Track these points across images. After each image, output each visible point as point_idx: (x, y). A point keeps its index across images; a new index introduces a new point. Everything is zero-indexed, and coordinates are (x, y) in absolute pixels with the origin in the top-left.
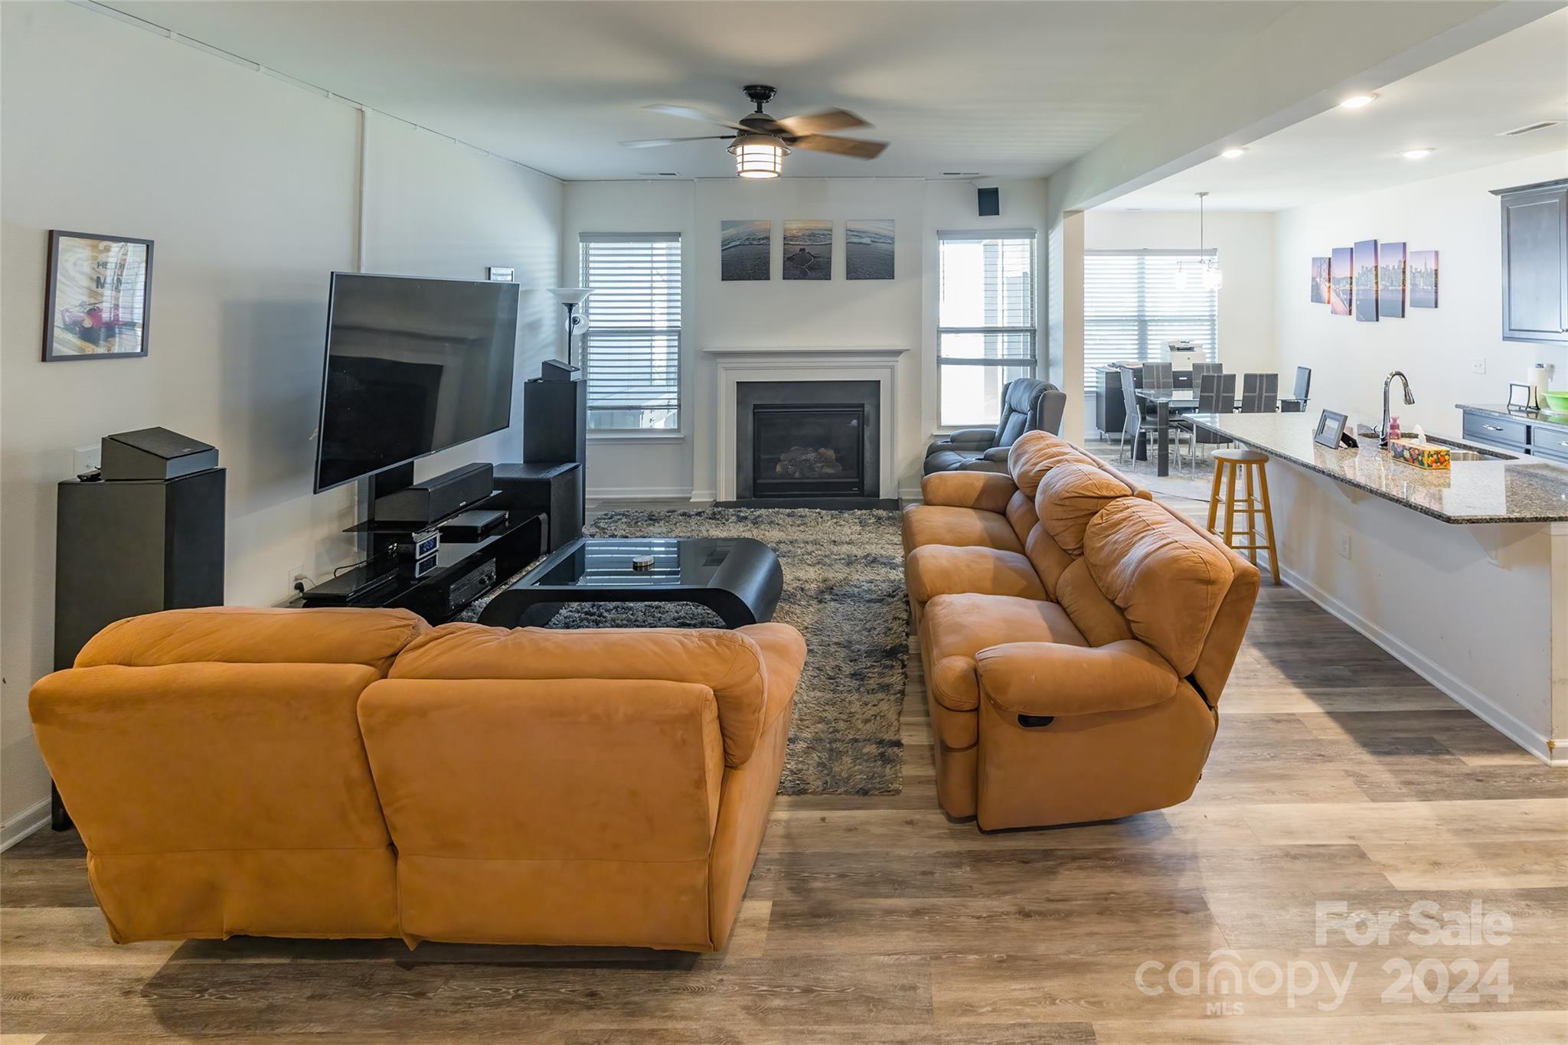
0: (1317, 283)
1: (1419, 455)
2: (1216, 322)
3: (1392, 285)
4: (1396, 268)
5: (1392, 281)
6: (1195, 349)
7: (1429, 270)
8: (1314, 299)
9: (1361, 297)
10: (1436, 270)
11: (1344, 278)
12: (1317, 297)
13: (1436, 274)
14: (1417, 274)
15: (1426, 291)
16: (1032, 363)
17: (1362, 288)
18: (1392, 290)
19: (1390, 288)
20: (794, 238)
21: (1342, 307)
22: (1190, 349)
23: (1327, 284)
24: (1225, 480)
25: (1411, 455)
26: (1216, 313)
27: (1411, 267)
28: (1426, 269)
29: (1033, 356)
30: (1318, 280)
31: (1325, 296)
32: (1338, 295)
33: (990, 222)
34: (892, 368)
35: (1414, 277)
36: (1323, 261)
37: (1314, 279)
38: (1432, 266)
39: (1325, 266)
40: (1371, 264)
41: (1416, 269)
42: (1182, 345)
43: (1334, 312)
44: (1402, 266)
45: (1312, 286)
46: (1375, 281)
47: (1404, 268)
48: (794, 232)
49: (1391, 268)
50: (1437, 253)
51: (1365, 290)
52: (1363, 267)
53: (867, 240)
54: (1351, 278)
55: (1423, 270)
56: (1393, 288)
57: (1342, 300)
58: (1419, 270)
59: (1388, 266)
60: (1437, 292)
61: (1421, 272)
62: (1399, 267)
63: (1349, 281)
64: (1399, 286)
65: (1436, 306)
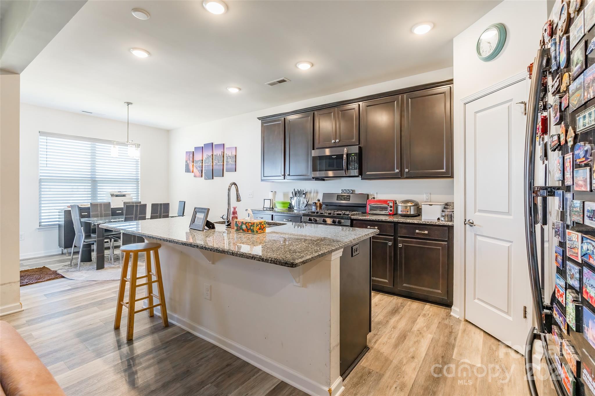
0: (188, 163)
2: (140, 182)
3: (219, 163)
5: (219, 160)
6: (127, 196)
7: (233, 155)
8: (187, 171)
9: (206, 169)
10: (236, 155)
11: (199, 161)
12: (188, 170)
13: (236, 157)
14: (228, 157)
15: (232, 164)
17: (207, 164)
18: (219, 165)
19: (218, 164)
21: (198, 174)
22: (124, 196)
23: (192, 164)
24: (130, 264)
26: (139, 178)
27: (226, 154)
28: (232, 155)
30: (188, 162)
31: (191, 169)
32: (197, 168)
35: (227, 159)
37: (186, 161)
38: (234, 153)
39: (191, 155)
40: (210, 154)
41: (228, 155)
42: (119, 194)
43: (195, 176)
44: (223, 154)
45: (186, 165)
46: (212, 161)
47: (224, 155)
49: (218, 155)
50: (236, 148)
52: (207, 155)
54: (202, 160)
56: (219, 164)
57: (198, 171)
58: (229, 156)
59: (217, 154)
60: (236, 165)
61: (230, 156)
62: (221, 154)
63: (201, 161)
64: (221, 163)
65: (236, 171)
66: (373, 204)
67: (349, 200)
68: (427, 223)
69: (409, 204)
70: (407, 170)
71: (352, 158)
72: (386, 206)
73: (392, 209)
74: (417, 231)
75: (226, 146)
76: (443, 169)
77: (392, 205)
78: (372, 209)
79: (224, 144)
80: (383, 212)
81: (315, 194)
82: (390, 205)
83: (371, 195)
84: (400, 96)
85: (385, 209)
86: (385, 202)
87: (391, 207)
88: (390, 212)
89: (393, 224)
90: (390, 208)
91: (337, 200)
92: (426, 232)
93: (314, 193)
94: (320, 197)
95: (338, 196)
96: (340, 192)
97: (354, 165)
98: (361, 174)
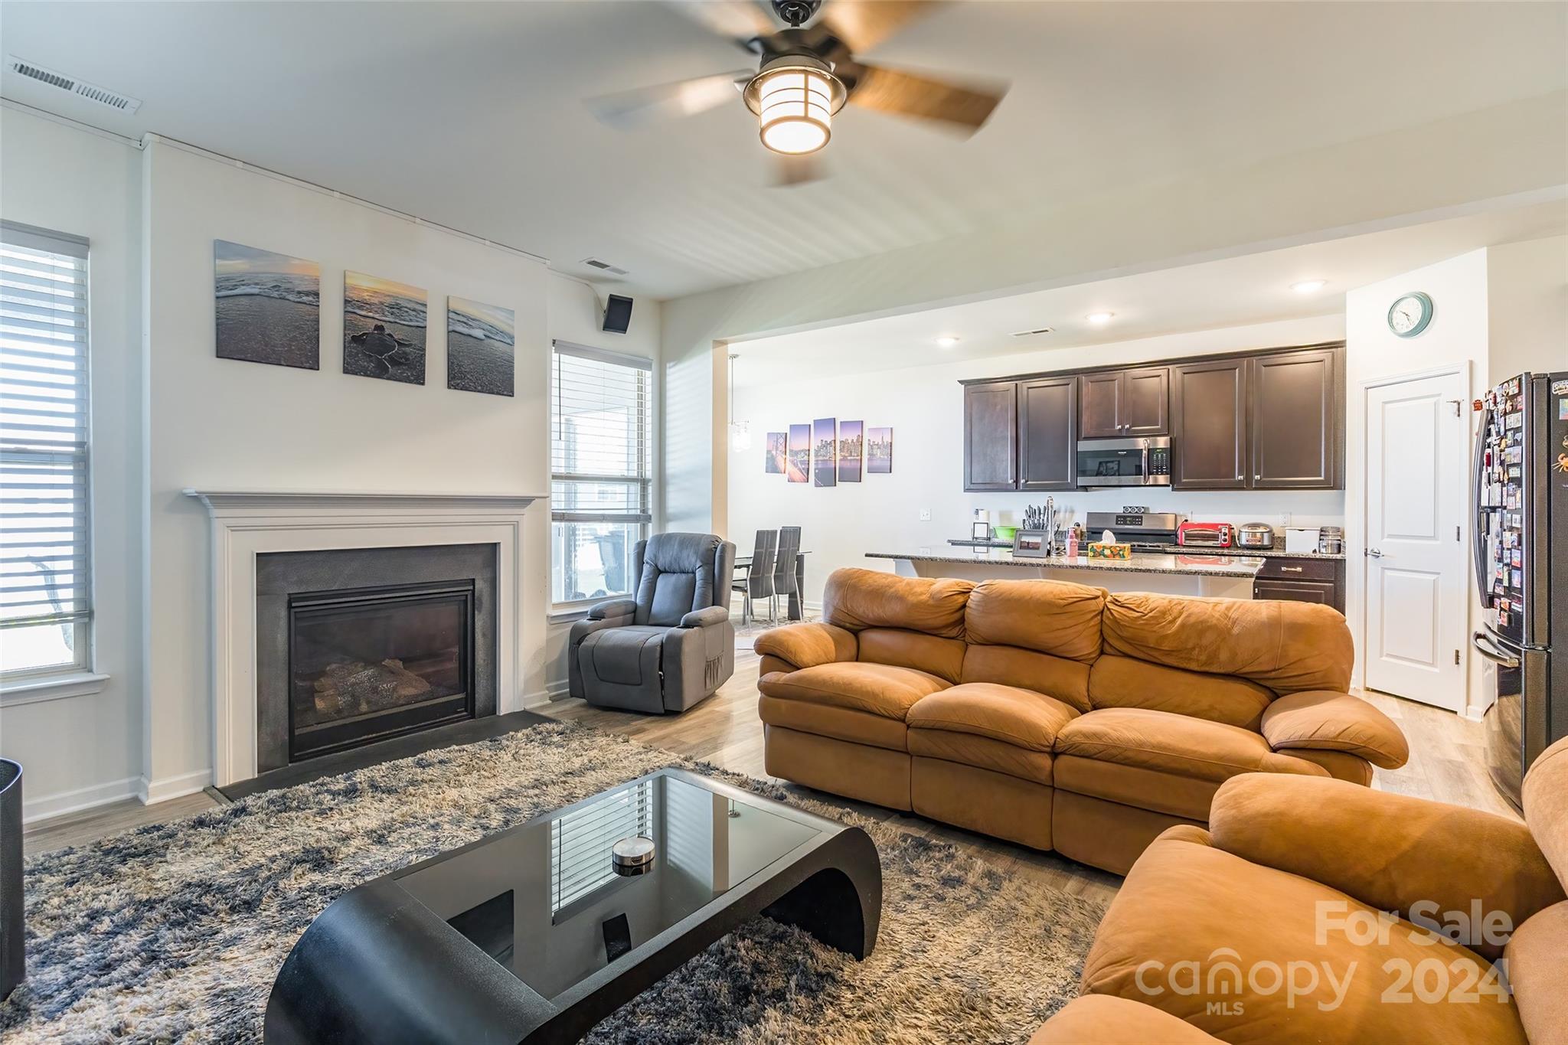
0: (772, 456)
1: (1120, 550)
3: (851, 455)
4: (855, 441)
5: (851, 452)
7: (885, 443)
8: (770, 470)
9: (820, 466)
10: (891, 443)
11: (802, 451)
12: (773, 468)
13: (890, 446)
14: (873, 446)
15: (883, 460)
16: (643, 518)
17: (821, 458)
18: (851, 460)
19: (849, 458)
20: (363, 304)
21: (798, 475)
23: (784, 456)
25: (1112, 552)
27: (868, 440)
28: (883, 442)
29: (644, 511)
30: (774, 452)
31: (782, 466)
32: (795, 465)
33: (613, 341)
34: (516, 526)
35: (872, 449)
36: (779, 436)
37: (769, 452)
38: (886, 440)
39: (782, 440)
40: (829, 438)
41: (874, 442)
43: (791, 480)
44: (860, 439)
45: (767, 458)
47: (861, 441)
48: (366, 296)
49: (850, 441)
50: (892, 429)
51: (825, 460)
52: (822, 440)
53: (478, 333)
54: (809, 450)
55: (880, 443)
56: (852, 458)
57: (800, 470)
58: (876, 443)
59: (846, 439)
60: (891, 460)
61: (877, 445)
62: (857, 440)
63: (807, 453)
64: (858, 456)
65: (891, 472)
66: (1189, 531)
67: (1141, 524)
68: (1301, 556)
69: (1262, 530)
70: (1257, 477)
71: (1157, 456)
72: (1217, 533)
73: (1227, 537)
74: (1284, 569)
75: (866, 426)
76: (1321, 476)
77: (1227, 531)
78: (1188, 537)
79: (862, 422)
80: (1210, 543)
81: (1067, 513)
82: (1223, 531)
83: (1181, 516)
84: (1245, 362)
85: (1215, 537)
86: (1215, 526)
87: (1225, 535)
88: (1223, 543)
90: (1223, 537)
91: (1117, 524)
92: (1299, 570)
93: (1066, 512)
94: (1083, 521)
95: (1118, 517)
96: (1121, 511)
97: (1162, 467)
98: (1172, 481)
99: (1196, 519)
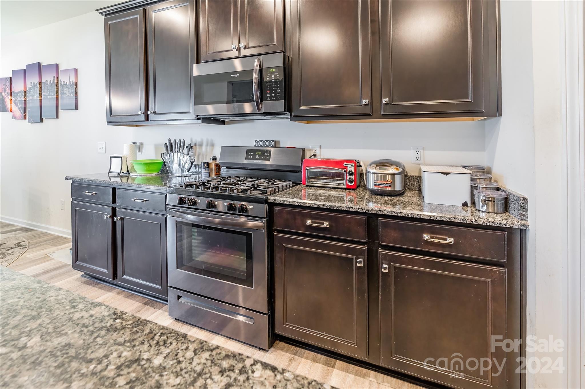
0: (3, 97)
3: (49, 95)
4: (52, 82)
5: (50, 92)
7: (72, 82)
8: (3, 109)
10: (76, 83)
11: (21, 92)
13: (76, 85)
14: (65, 86)
15: (72, 98)
17: (31, 98)
18: (50, 99)
19: (49, 97)
21: (20, 114)
23: (10, 97)
27: (61, 80)
28: (70, 81)
30: (5, 95)
31: (9, 106)
32: (17, 105)
35: (63, 88)
36: (6, 80)
38: (73, 79)
39: (8, 84)
40: (36, 80)
41: (64, 82)
43: (16, 118)
44: (56, 81)
46: (39, 92)
47: (58, 82)
49: (49, 82)
50: (76, 71)
52: (32, 83)
54: (25, 91)
55: (68, 83)
56: (50, 97)
57: (20, 109)
58: (65, 83)
59: (47, 81)
60: (76, 98)
61: (66, 84)
62: (53, 81)
63: (24, 93)
64: (53, 96)
65: (77, 108)
66: (314, 169)
67: (269, 160)
69: (392, 170)
71: (271, 77)
72: (342, 171)
73: (353, 177)
74: (426, 237)
75: (61, 68)
77: (353, 170)
78: (313, 176)
79: (58, 65)
80: (336, 183)
81: (209, 147)
82: (349, 169)
83: (310, 150)
85: (339, 176)
86: (339, 163)
87: (351, 174)
88: (349, 184)
89: (365, 218)
90: (348, 177)
91: (247, 158)
92: (450, 240)
93: (207, 145)
94: (217, 153)
95: (248, 151)
96: (251, 144)
97: (275, 90)
98: (289, 108)
99: (325, 154)
